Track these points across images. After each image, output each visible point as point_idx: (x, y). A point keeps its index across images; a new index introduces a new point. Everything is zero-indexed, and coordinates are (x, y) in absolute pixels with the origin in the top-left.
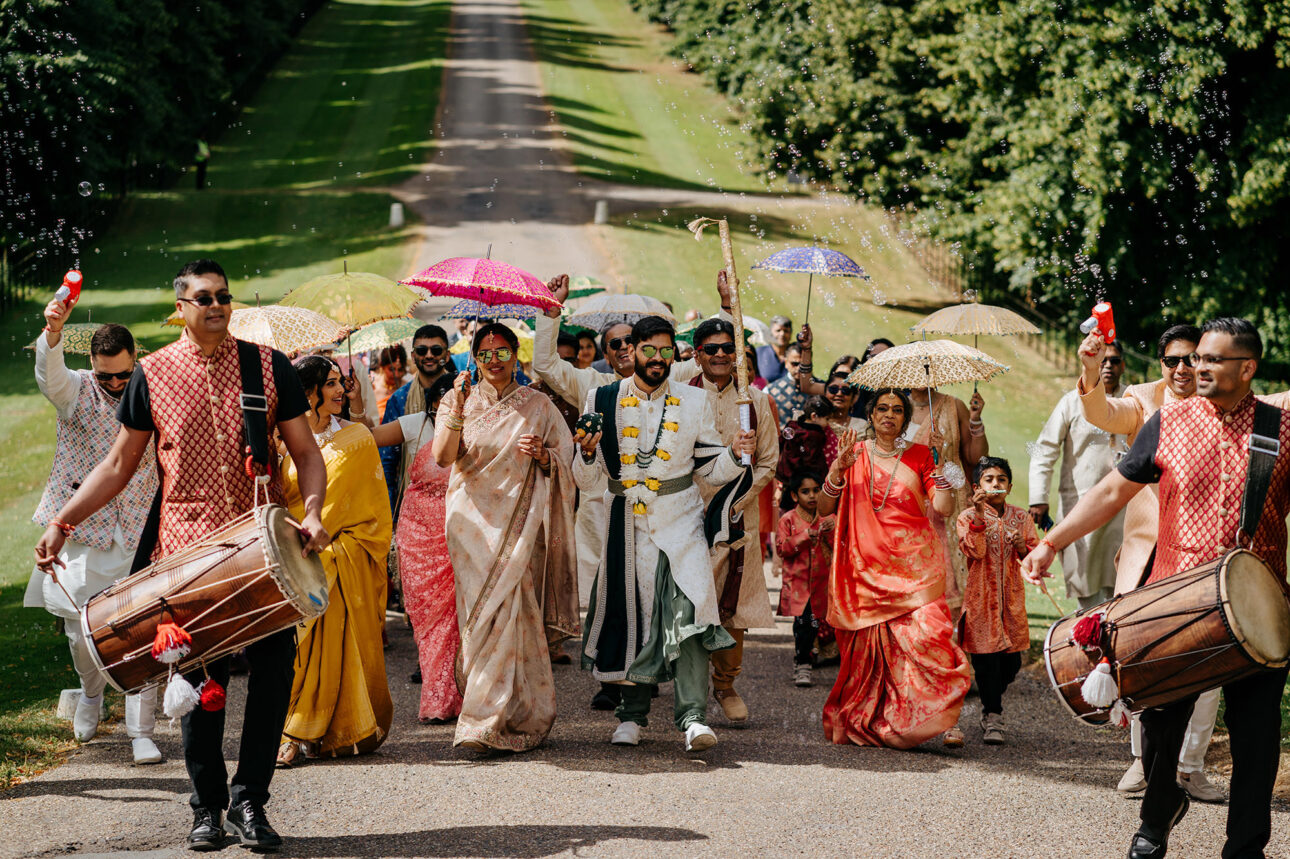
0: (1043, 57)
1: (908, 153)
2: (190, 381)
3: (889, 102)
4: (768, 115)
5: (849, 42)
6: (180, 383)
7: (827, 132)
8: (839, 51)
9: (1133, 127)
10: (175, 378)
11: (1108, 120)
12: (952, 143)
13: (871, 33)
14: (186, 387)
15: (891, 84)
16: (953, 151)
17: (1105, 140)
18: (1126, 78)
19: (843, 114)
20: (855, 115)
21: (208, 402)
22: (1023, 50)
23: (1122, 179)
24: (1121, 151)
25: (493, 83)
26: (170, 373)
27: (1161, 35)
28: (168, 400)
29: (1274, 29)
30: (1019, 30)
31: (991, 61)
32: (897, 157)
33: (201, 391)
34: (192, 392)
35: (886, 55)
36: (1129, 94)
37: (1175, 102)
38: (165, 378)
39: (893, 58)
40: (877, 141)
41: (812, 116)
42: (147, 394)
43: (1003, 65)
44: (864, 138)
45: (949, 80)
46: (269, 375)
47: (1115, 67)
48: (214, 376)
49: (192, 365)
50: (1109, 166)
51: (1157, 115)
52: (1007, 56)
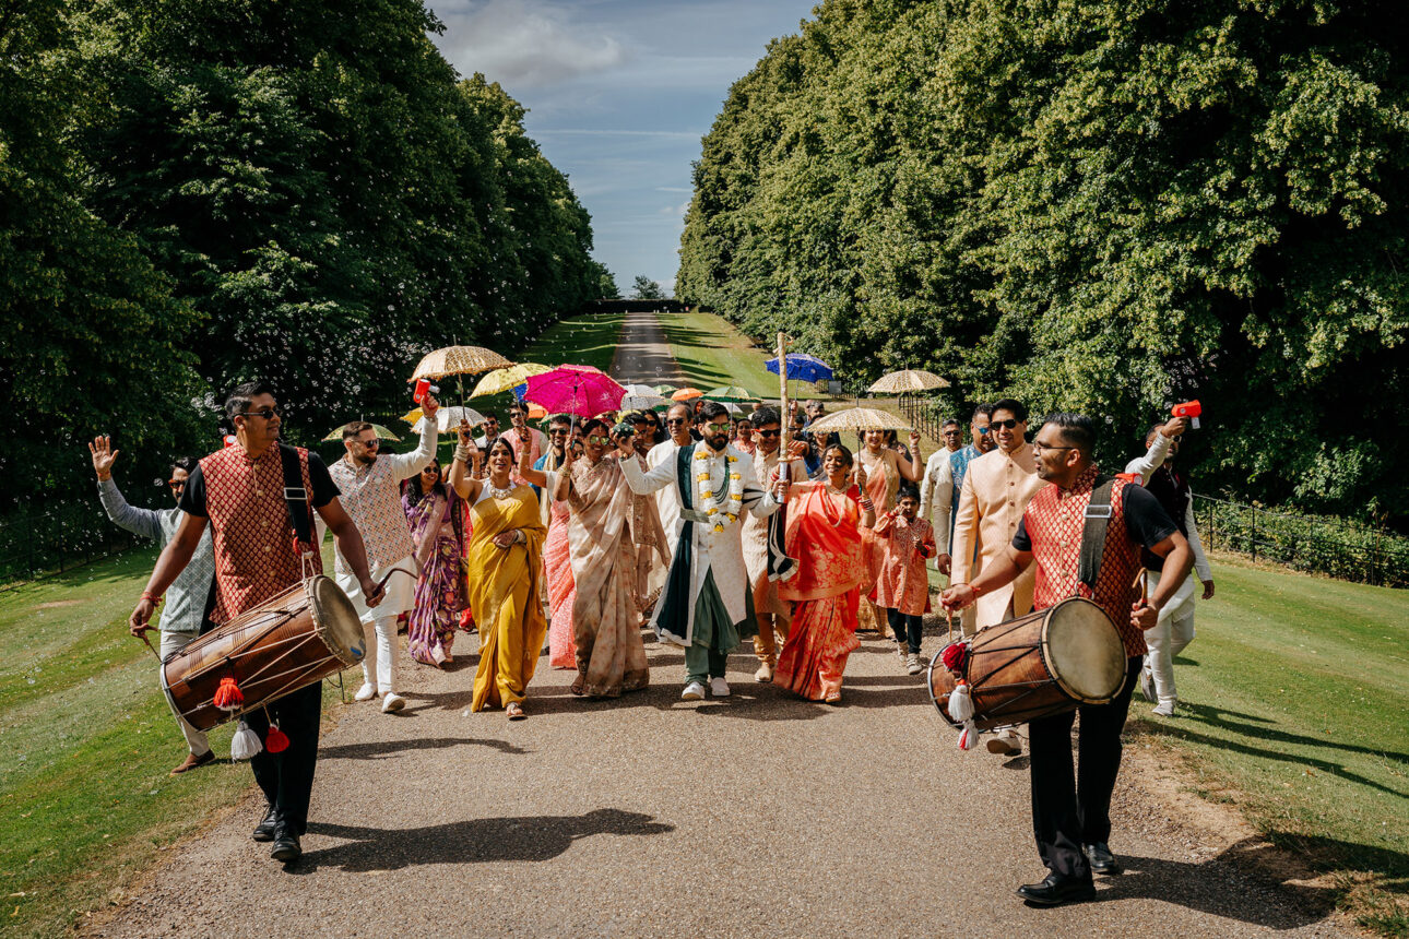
0: (1090, 248)
1: (946, 349)
2: (240, 479)
3: (930, 312)
4: (837, 329)
5: (897, 270)
6: (232, 479)
7: (882, 338)
8: (890, 276)
9: (1189, 294)
10: (228, 475)
11: (1163, 291)
12: (984, 338)
13: (914, 262)
14: (237, 483)
15: (931, 298)
16: (984, 346)
17: (1161, 309)
18: (1176, 254)
19: (894, 324)
20: (904, 323)
21: (254, 495)
22: (1072, 242)
23: (1179, 341)
24: (1178, 317)
25: (643, 353)
26: (223, 472)
27: (1212, 212)
28: (222, 493)
29: (1339, 195)
30: (1066, 227)
31: (1043, 256)
32: (938, 353)
33: (249, 487)
34: (241, 487)
35: (927, 274)
36: (1183, 266)
37: (1229, 270)
38: (220, 476)
39: (934, 277)
40: (922, 342)
41: (868, 328)
42: (204, 489)
43: (1052, 258)
44: (911, 341)
45: (1000, 277)
46: (305, 472)
47: (1163, 247)
48: (259, 474)
49: (242, 466)
50: (1164, 330)
51: (1213, 281)
52: (1057, 249)
